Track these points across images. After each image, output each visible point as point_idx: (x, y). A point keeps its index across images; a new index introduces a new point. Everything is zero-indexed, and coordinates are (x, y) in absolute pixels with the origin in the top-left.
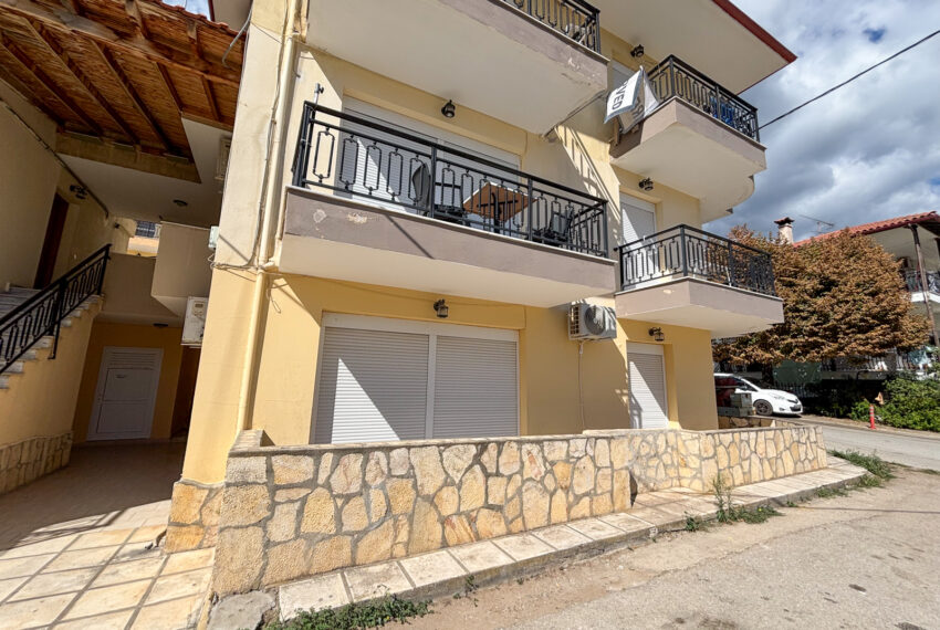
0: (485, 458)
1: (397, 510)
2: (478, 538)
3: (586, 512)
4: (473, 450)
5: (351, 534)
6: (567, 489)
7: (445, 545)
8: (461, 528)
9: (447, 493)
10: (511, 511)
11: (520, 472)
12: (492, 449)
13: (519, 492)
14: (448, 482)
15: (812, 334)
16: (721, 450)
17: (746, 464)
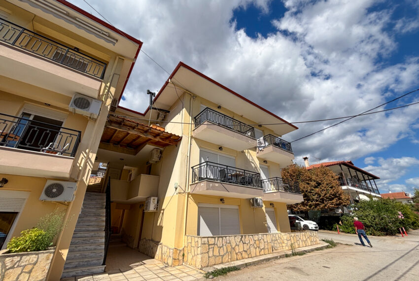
0: (243, 239)
1: (228, 251)
2: (243, 259)
3: (263, 253)
4: (240, 237)
5: (221, 256)
6: (259, 247)
7: (237, 260)
8: (240, 256)
9: (237, 247)
10: (248, 252)
11: (249, 243)
12: (244, 237)
13: (250, 248)
14: (236, 245)
15: (317, 201)
16: (292, 238)
17: (298, 242)
